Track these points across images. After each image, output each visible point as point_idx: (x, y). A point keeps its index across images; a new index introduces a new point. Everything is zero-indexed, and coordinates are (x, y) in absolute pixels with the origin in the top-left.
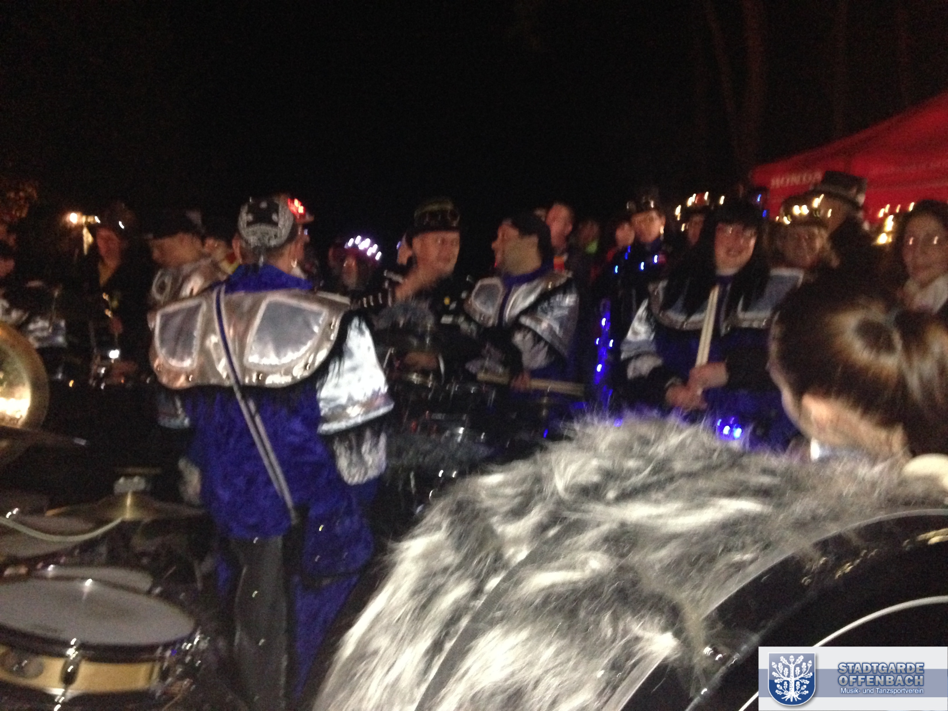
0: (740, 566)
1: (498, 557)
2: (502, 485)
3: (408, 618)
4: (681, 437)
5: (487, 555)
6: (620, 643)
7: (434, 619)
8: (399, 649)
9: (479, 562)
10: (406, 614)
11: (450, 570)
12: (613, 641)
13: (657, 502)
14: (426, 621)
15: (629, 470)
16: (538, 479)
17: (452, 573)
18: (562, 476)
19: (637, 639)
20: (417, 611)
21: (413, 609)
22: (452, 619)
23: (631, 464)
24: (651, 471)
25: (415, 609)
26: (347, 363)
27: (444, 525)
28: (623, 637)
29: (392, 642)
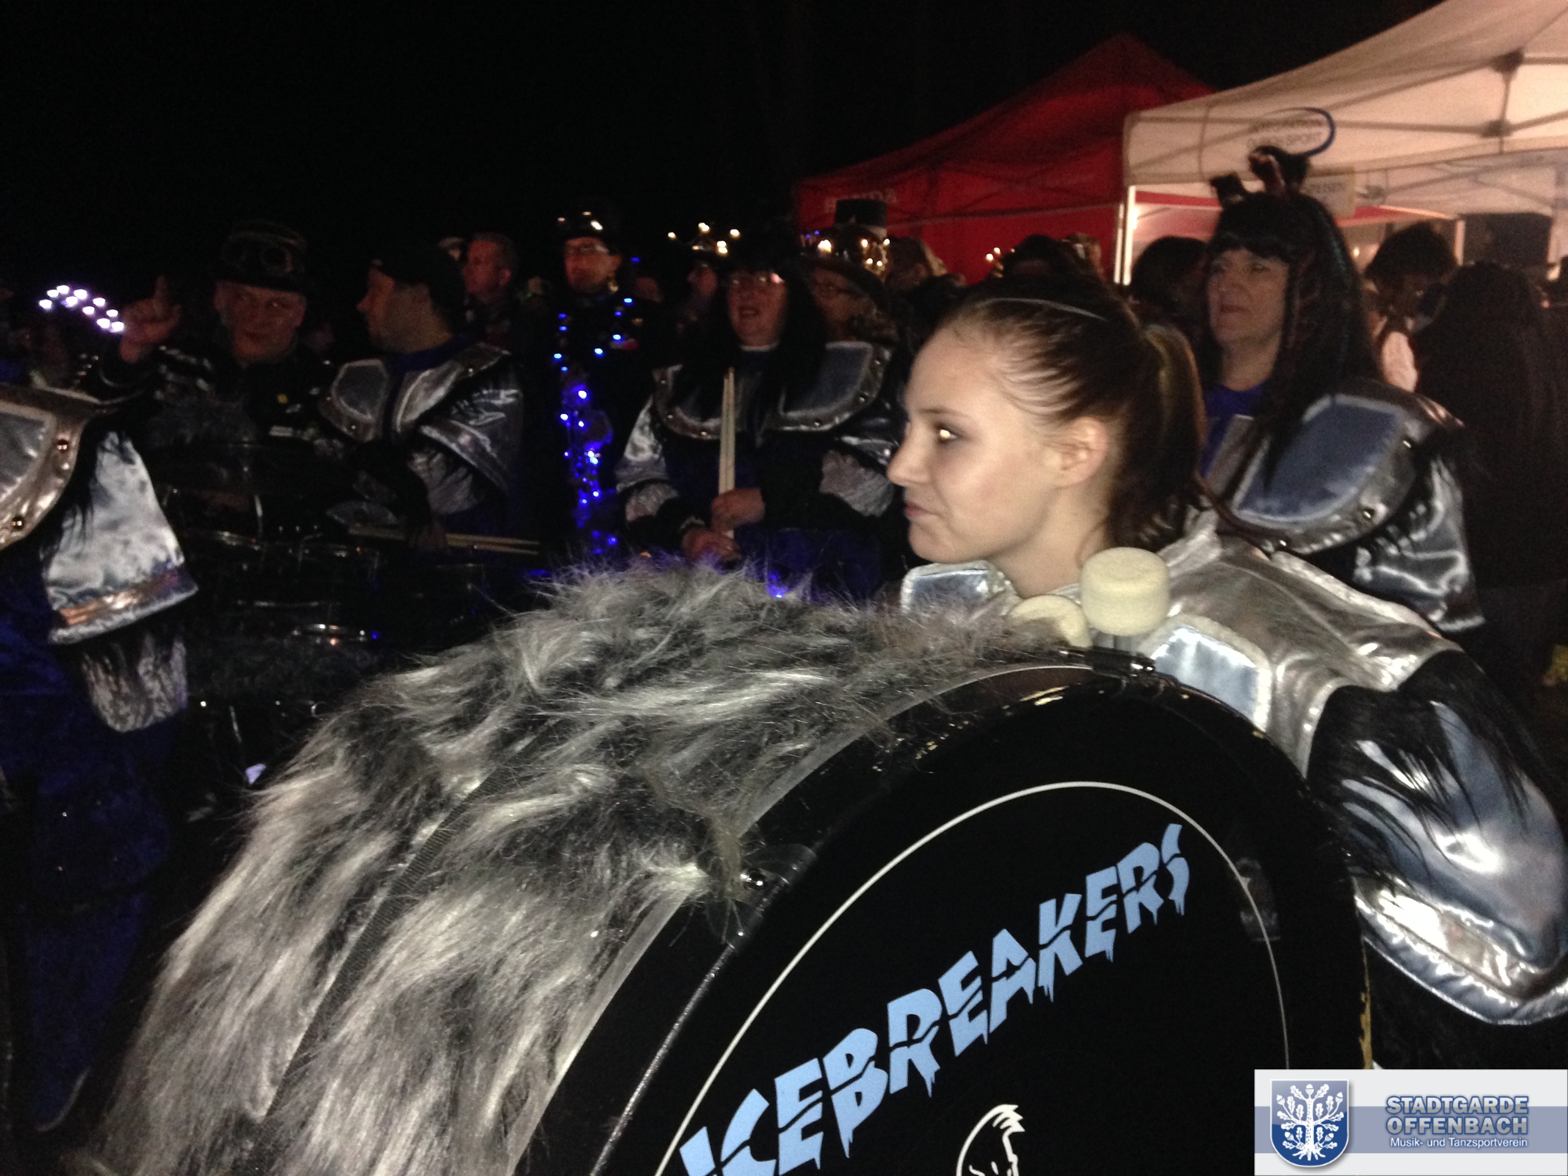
0: (791, 759)
1: (434, 790)
2: (436, 682)
3: (281, 906)
4: (714, 590)
5: (415, 789)
6: (624, 886)
7: (327, 900)
8: (270, 955)
9: (402, 802)
10: (279, 898)
11: (351, 823)
12: (613, 885)
13: (678, 685)
14: (313, 906)
15: (638, 642)
16: (497, 668)
17: (355, 827)
18: (533, 658)
19: (649, 876)
20: (298, 891)
21: (290, 890)
22: (358, 894)
23: (641, 634)
24: (669, 643)
25: (295, 888)
26: (100, 516)
27: (340, 754)
28: (628, 876)
29: (258, 944)
